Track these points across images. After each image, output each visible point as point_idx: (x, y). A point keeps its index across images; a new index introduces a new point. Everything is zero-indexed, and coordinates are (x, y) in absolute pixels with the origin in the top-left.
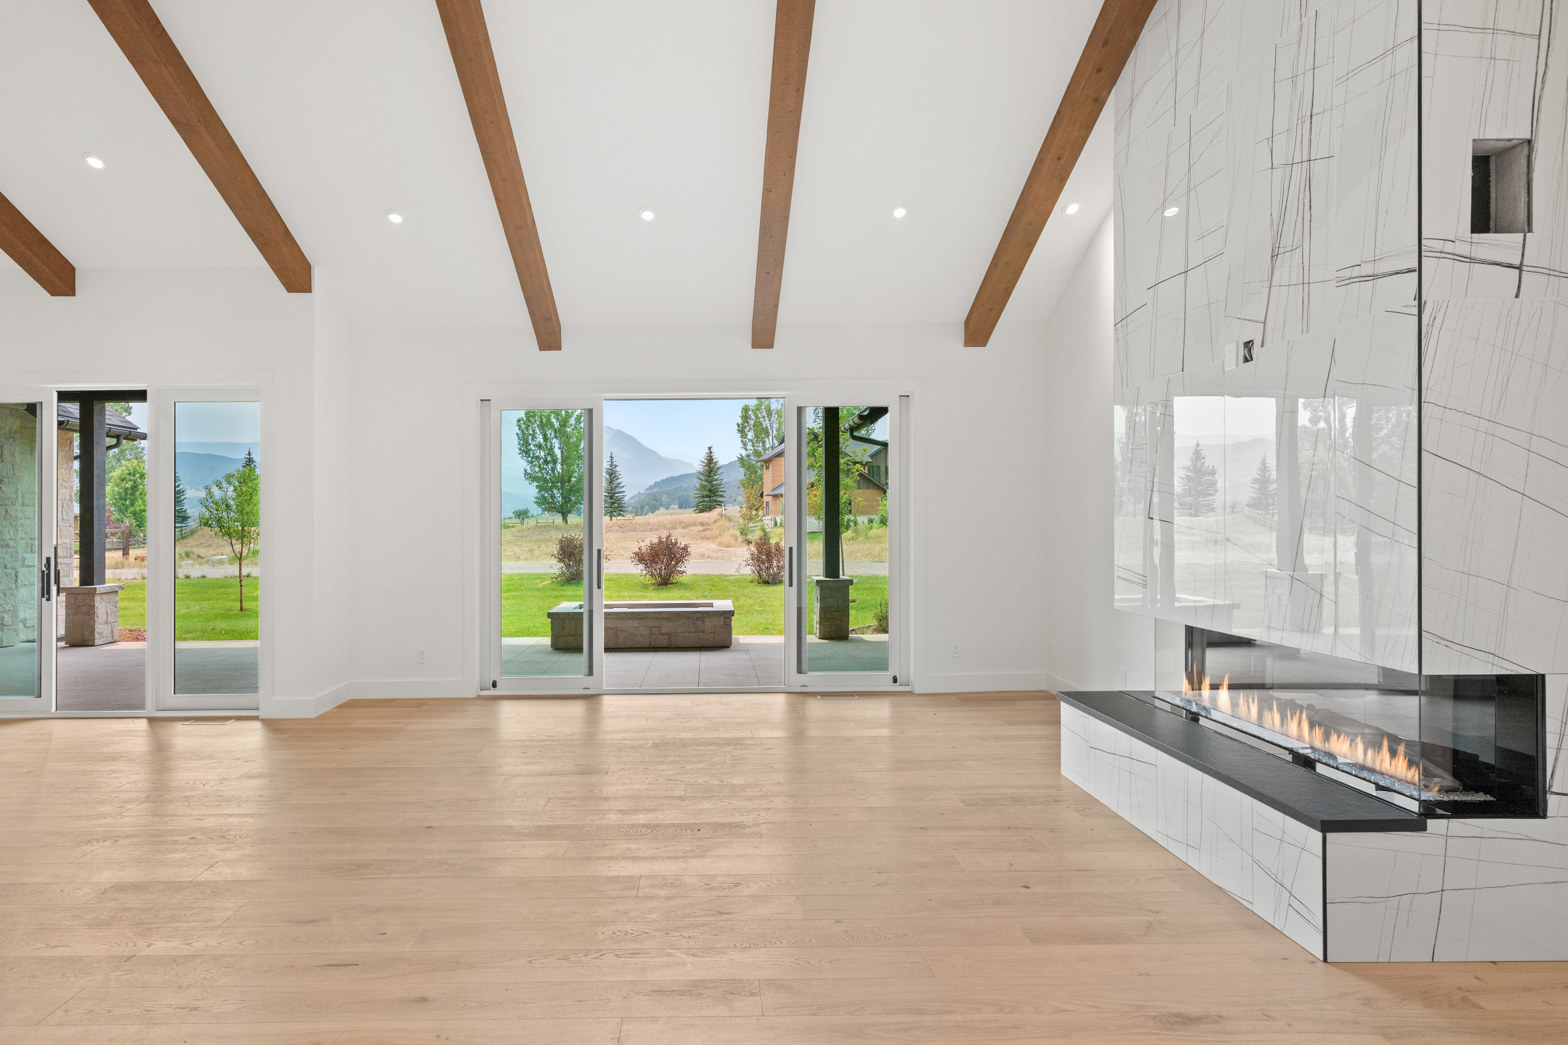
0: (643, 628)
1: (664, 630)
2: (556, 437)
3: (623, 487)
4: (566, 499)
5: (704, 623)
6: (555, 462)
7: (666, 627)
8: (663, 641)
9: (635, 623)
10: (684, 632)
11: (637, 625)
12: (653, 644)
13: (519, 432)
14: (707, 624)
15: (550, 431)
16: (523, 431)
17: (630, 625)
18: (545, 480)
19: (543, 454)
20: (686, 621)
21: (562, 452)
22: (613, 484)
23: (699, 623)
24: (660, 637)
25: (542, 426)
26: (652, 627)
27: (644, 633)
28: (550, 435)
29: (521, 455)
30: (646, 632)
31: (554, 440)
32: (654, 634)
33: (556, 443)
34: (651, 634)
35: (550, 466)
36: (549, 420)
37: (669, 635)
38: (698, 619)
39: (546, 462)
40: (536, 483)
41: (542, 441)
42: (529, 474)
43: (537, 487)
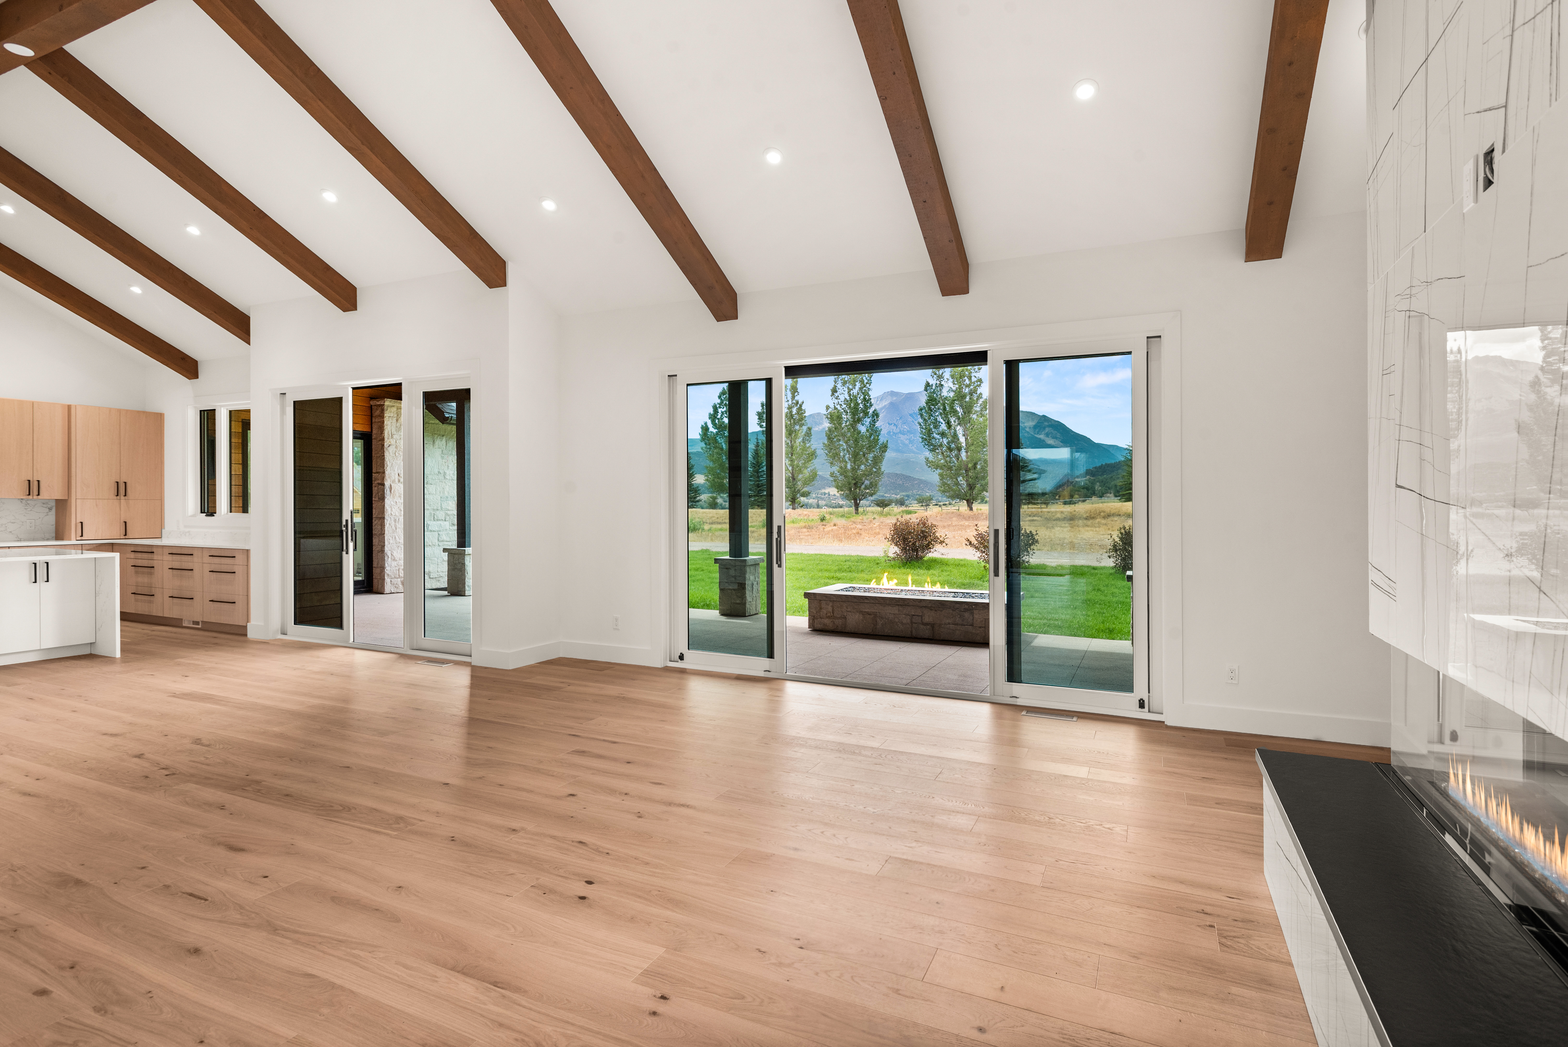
0: (904, 616)
1: (927, 619)
2: (959, 424)
4: (971, 487)
5: (973, 616)
6: (959, 449)
7: (929, 617)
8: (926, 632)
9: (895, 610)
10: (949, 624)
11: (897, 612)
12: (914, 634)
13: (921, 420)
14: (976, 616)
15: (954, 419)
16: (925, 420)
17: (890, 611)
18: (950, 468)
19: (945, 441)
20: (951, 611)
21: (966, 439)
23: (967, 615)
24: (922, 626)
25: (945, 414)
26: (914, 615)
27: (905, 621)
28: (955, 422)
29: (923, 444)
30: (907, 620)
31: (959, 427)
32: (916, 623)
33: (960, 430)
34: (912, 622)
35: (954, 453)
36: (952, 408)
37: (933, 625)
38: (966, 610)
39: (950, 449)
40: (939, 471)
41: (946, 428)
42: (932, 462)
43: (941, 475)
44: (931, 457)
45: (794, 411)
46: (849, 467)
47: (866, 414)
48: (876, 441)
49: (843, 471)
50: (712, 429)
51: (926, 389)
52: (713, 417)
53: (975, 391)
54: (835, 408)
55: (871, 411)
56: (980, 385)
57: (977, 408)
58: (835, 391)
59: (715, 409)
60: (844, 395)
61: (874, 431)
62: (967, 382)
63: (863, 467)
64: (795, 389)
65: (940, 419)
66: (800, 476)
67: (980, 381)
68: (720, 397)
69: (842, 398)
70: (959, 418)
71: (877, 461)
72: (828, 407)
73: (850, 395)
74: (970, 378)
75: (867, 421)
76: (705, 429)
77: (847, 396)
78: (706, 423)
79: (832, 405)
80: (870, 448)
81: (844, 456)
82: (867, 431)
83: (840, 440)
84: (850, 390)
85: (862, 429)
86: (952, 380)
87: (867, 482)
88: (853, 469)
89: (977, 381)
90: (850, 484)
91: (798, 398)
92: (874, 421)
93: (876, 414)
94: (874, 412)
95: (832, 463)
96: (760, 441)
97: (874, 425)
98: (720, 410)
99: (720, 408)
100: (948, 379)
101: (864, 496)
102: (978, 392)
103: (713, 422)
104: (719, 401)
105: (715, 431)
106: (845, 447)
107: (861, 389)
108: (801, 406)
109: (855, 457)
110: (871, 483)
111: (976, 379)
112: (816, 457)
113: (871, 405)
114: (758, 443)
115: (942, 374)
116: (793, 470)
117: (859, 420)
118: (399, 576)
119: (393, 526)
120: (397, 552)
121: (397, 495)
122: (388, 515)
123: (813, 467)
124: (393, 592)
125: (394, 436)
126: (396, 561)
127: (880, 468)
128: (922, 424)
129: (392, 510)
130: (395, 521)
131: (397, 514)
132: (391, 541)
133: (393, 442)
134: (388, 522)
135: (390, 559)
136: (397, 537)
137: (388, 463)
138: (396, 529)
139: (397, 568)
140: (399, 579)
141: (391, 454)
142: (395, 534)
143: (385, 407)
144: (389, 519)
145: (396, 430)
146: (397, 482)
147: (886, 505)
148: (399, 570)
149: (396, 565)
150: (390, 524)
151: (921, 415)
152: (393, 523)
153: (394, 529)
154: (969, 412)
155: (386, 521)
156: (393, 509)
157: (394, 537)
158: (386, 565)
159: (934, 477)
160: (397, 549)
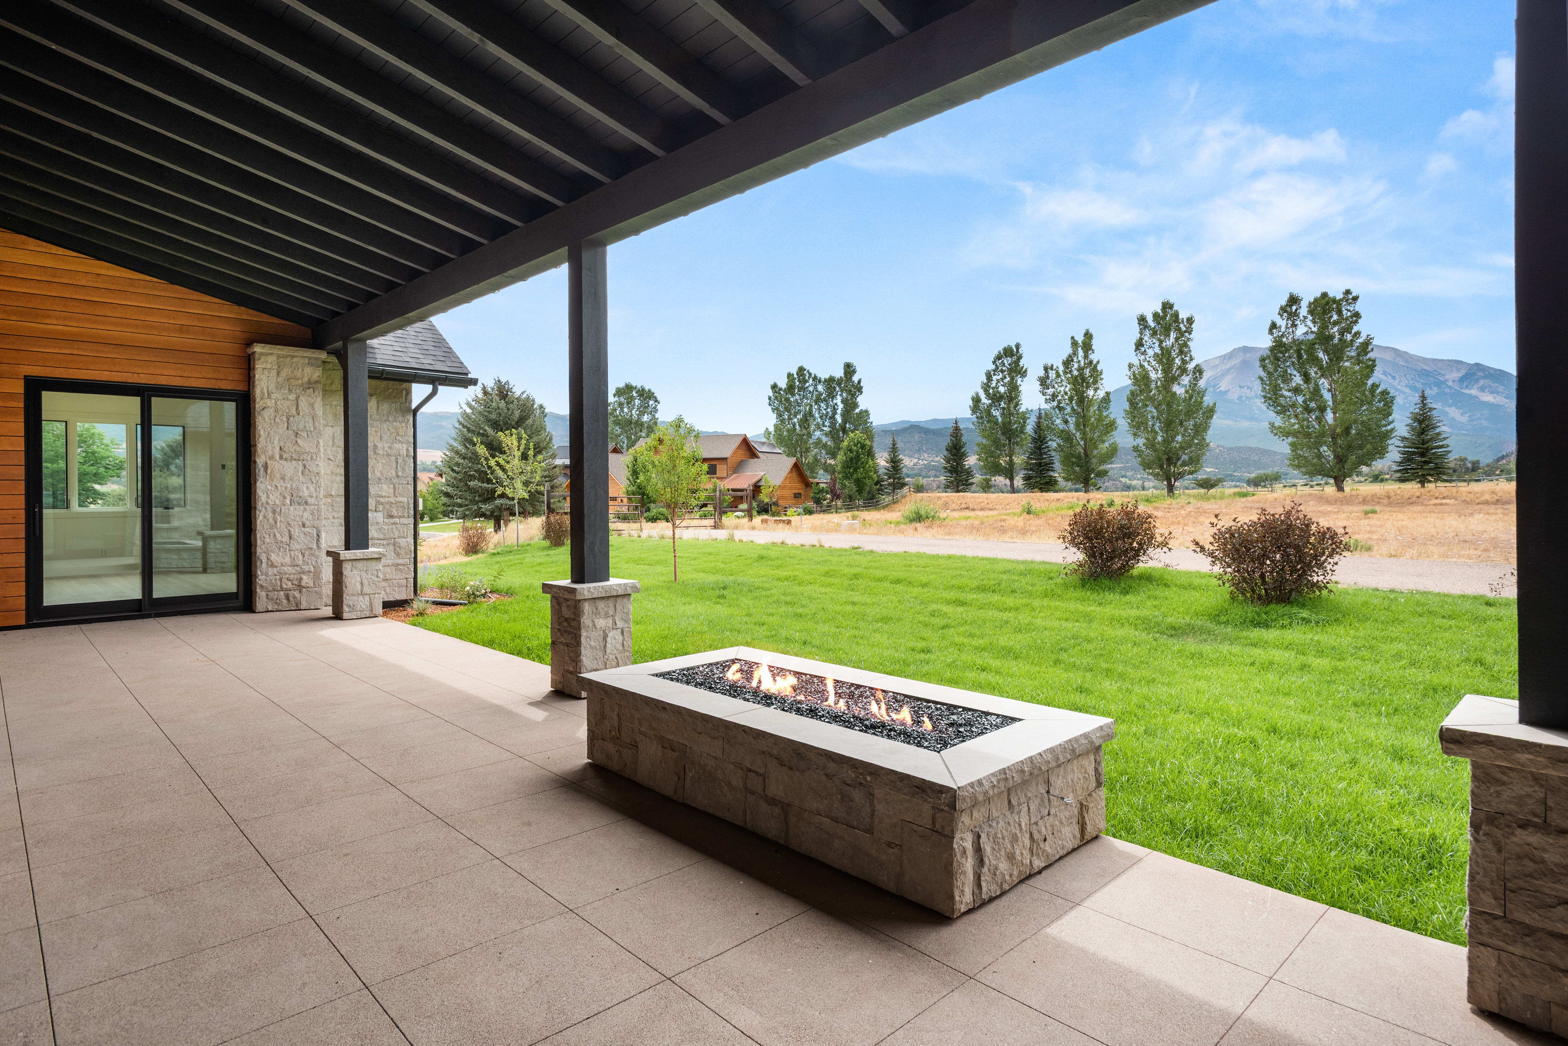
2: (1322, 375)
3: (1445, 439)
4: (1340, 459)
6: (1322, 410)
7: (776, 784)
15: (1315, 369)
18: (1308, 435)
19: (1300, 399)
20: (824, 779)
21: (1334, 395)
22: (1427, 435)
23: (859, 796)
25: (1300, 363)
27: (732, 783)
28: (1316, 373)
29: (1266, 405)
30: (736, 781)
31: (1323, 380)
33: (1324, 383)
35: (1315, 415)
36: (1311, 354)
37: (785, 808)
39: (1308, 410)
40: (1290, 439)
41: (1301, 382)
42: (1280, 427)
43: (1292, 445)
44: (1278, 421)
45: (1087, 372)
46: (1159, 439)
47: (1183, 370)
48: (1199, 404)
49: (1152, 444)
50: (985, 401)
51: (1271, 332)
52: (986, 387)
53: (1348, 329)
54: (1142, 366)
55: (1191, 366)
56: (1356, 322)
57: (1352, 352)
58: (1139, 344)
59: (989, 376)
60: (1153, 349)
61: (1194, 391)
62: (1335, 317)
63: (1179, 438)
64: (1087, 346)
65: (1292, 371)
66: (1095, 452)
67: (1357, 315)
68: (994, 362)
69: (1150, 352)
70: (1321, 368)
71: (1201, 429)
72: (1130, 366)
73: (1162, 348)
74: (1339, 312)
75: (1186, 380)
76: (976, 400)
77: (1157, 350)
78: (977, 394)
79: (1136, 362)
80: (1189, 414)
81: (1153, 425)
82: (1187, 392)
83: (1147, 406)
84: (1161, 342)
85: (1179, 390)
86: (1310, 318)
87: (1185, 457)
88: (1166, 441)
89: (1351, 317)
90: (1160, 460)
91: (1093, 357)
92: (1196, 379)
93: (1198, 370)
94: (1195, 368)
95: (1135, 435)
96: (1043, 412)
97: (1196, 385)
98: (994, 378)
99: (995, 375)
100: (1305, 318)
101: (1180, 476)
102: (1353, 331)
103: (986, 391)
104: (993, 367)
105: (988, 402)
106: (1155, 414)
107: (1177, 339)
108: (1096, 366)
109: (1168, 425)
110: (1190, 458)
111: (1349, 314)
112: (1116, 428)
113: (1191, 360)
114: (1040, 414)
115: (1296, 310)
116: (1085, 444)
117: (1174, 379)
118: (281, 586)
119: (271, 520)
120: (278, 555)
121: (278, 475)
122: (262, 504)
123: (1112, 441)
124: (270, 609)
125: (273, 396)
126: (276, 567)
127: (1204, 439)
128: (1265, 379)
129: (268, 497)
130: (274, 512)
131: (278, 502)
132: (267, 540)
133: (270, 403)
134: (262, 513)
135: (264, 565)
136: (278, 535)
137: (262, 432)
138: (276, 523)
139: (278, 577)
140: (282, 593)
141: (267, 420)
142: (275, 531)
143: (257, 356)
144: (263, 510)
145: (276, 387)
146: (278, 458)
147: (1212, 486)
148: (281, 580)
149: (276, 572)
150: (265, 517)
151: (1264, 367)
152: (271, 514)
153: (273, 523)
154: (1340, 359)
155: (257, 512)
156: (271, 496)
157: (272, 535)
158: (259, 572)
159: (1283, 447)
160: (277, 550)
